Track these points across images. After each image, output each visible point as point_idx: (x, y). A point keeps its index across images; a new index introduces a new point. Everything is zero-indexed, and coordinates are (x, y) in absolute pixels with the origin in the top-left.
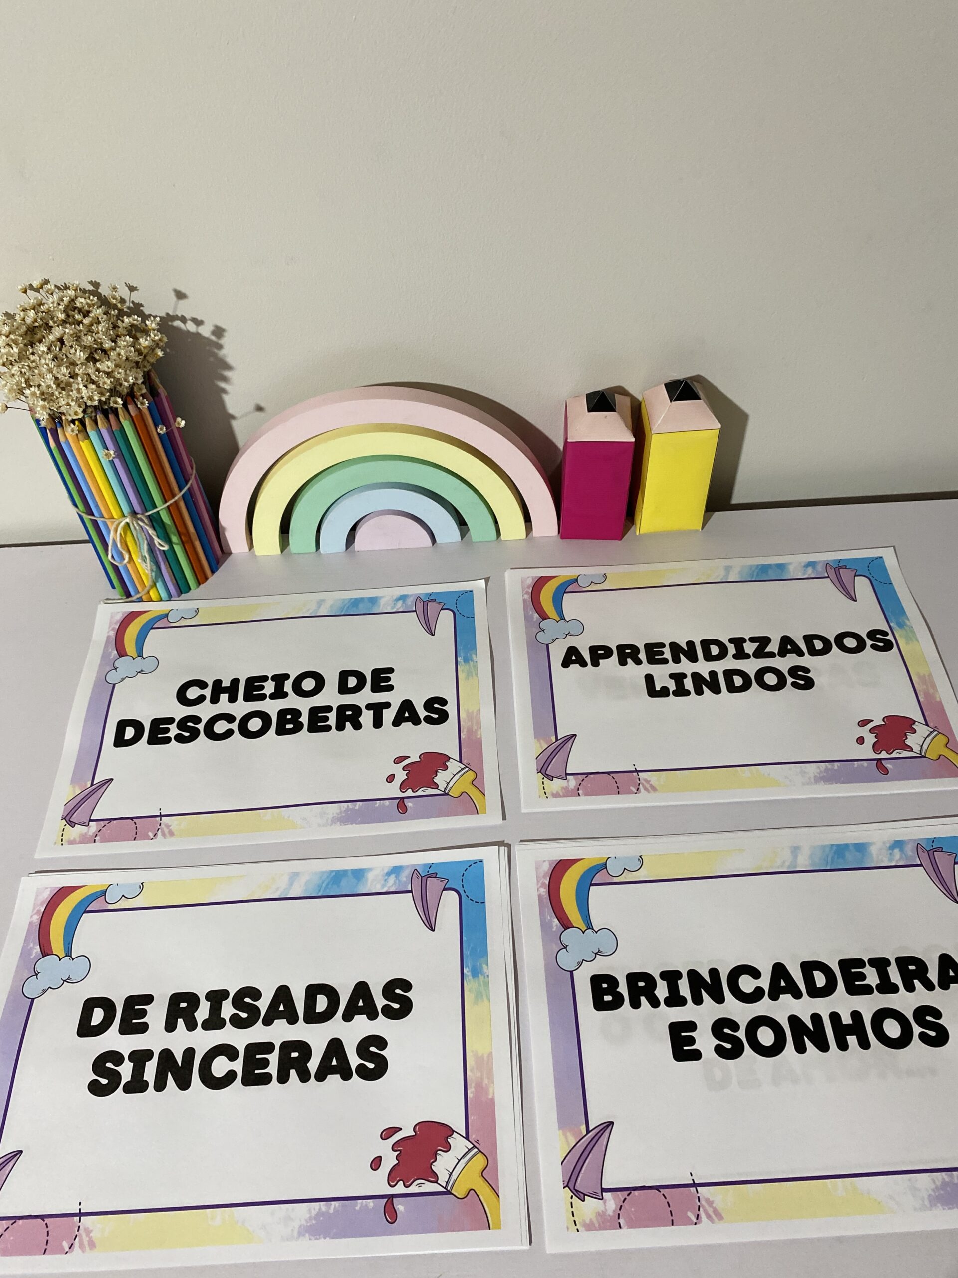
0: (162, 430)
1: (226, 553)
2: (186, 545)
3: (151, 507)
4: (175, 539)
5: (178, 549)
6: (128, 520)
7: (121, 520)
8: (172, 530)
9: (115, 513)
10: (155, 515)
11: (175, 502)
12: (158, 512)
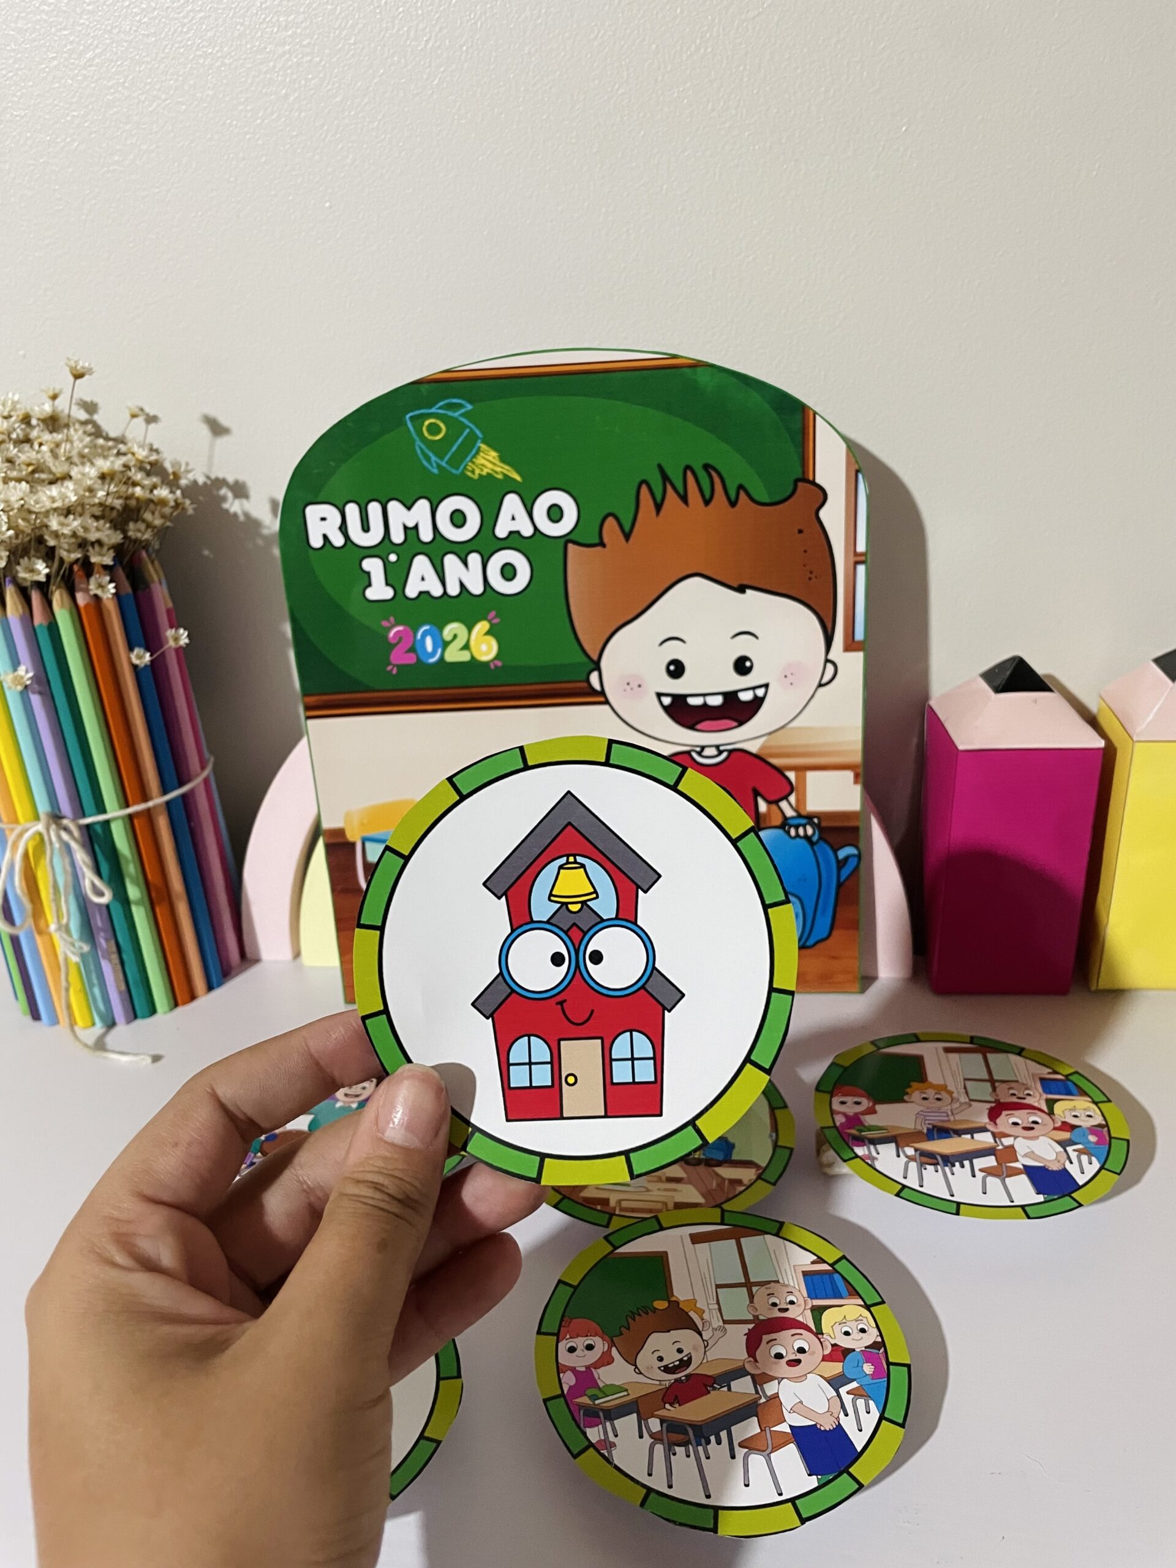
0: (142, 658)
1: (247, 958)
2: (158, 910)
3: (94, 810)
4: (134, 892)
5: (140, 915)
6: (40, 827)
7: (28, 825)
8: (131, 869)
9: (21, 810)
10: (99, 829)
11: (148, 810)
12: (107, 824)
